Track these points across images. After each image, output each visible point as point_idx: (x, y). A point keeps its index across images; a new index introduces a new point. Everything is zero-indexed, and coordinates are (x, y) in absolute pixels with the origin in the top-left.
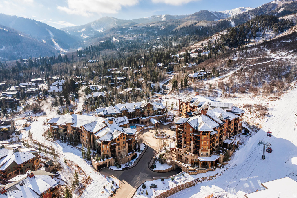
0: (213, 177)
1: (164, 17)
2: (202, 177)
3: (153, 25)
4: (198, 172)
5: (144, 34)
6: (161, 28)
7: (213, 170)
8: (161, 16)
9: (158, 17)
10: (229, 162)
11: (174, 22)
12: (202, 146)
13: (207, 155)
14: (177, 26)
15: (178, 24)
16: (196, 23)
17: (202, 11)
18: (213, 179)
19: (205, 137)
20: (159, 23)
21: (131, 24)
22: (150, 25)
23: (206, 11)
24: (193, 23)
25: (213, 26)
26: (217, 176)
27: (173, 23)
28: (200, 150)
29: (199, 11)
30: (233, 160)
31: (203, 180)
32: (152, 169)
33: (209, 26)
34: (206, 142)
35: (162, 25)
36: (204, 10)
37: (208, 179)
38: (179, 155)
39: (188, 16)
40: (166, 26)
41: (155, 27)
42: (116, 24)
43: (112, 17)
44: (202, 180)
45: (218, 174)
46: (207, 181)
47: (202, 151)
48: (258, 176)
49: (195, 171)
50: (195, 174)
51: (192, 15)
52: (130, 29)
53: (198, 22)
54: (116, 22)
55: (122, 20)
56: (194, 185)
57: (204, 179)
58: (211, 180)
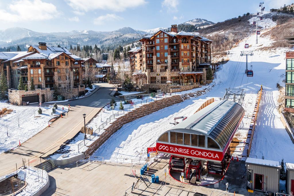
0: (202, 92)
1: (87, 32)
2: (189, 93)
3: (75, 37)
4: (182, 88)
5: (66, 43)
6: (84, 40)
7: (199, 87)
8: (83, 31)
9: (80, 32)
10: (213, 81)
11: (98, 35)
12: (183, 57)
13: (189, 70)
14: (102, 39)
15: (102, 38)
16: (121, 36)
17: (125, 28)
18: (203, 94)
19: (185, 45)
20: (82, 36)
21: (49, 36)
22: (72, 37)
23: (130, 28)
24: (118, 36)
25: (139, 38)
26: (206, 91)
27: (97, 37)
28: (180, 63)
29: (122, 28)
30: (216, 78)
31: (192, 96)
32: (117, 97)
33: (135, 38)
34: (186, 52)
35: (85, 37)
36: (128, 27)
37: (197, 95)
38: (151, 77)
39: (112, 32)
40: (89, 38)
41: (77, 39)
42: (29, 35)
43: (25, 29)
44: (190, 96)
45: (207, 89)
46: (196, 96)
47: (182, 64)
48: (252, 83)
49: (178, 88)
50: (180, 92)
51: (116, 31)
52: (47, 39)
53: (123, 35)
54: (30, 33)
55: (37, 32)
56: (182, 101)
57: (192, 94)
58: (201, 95)
